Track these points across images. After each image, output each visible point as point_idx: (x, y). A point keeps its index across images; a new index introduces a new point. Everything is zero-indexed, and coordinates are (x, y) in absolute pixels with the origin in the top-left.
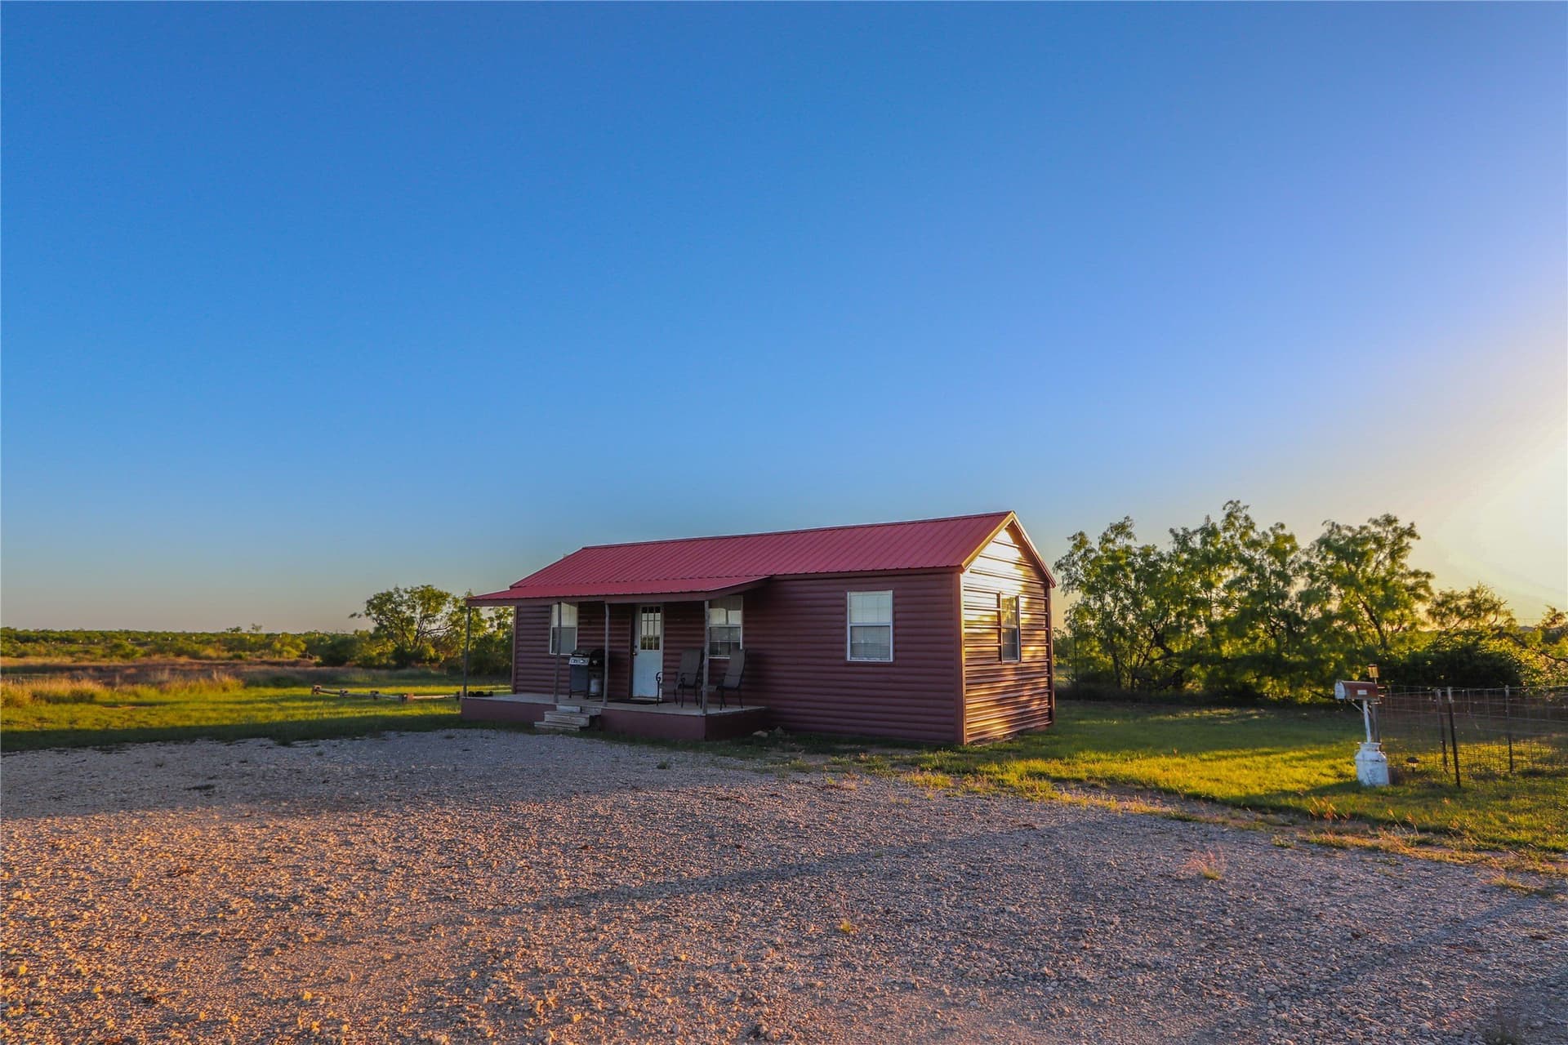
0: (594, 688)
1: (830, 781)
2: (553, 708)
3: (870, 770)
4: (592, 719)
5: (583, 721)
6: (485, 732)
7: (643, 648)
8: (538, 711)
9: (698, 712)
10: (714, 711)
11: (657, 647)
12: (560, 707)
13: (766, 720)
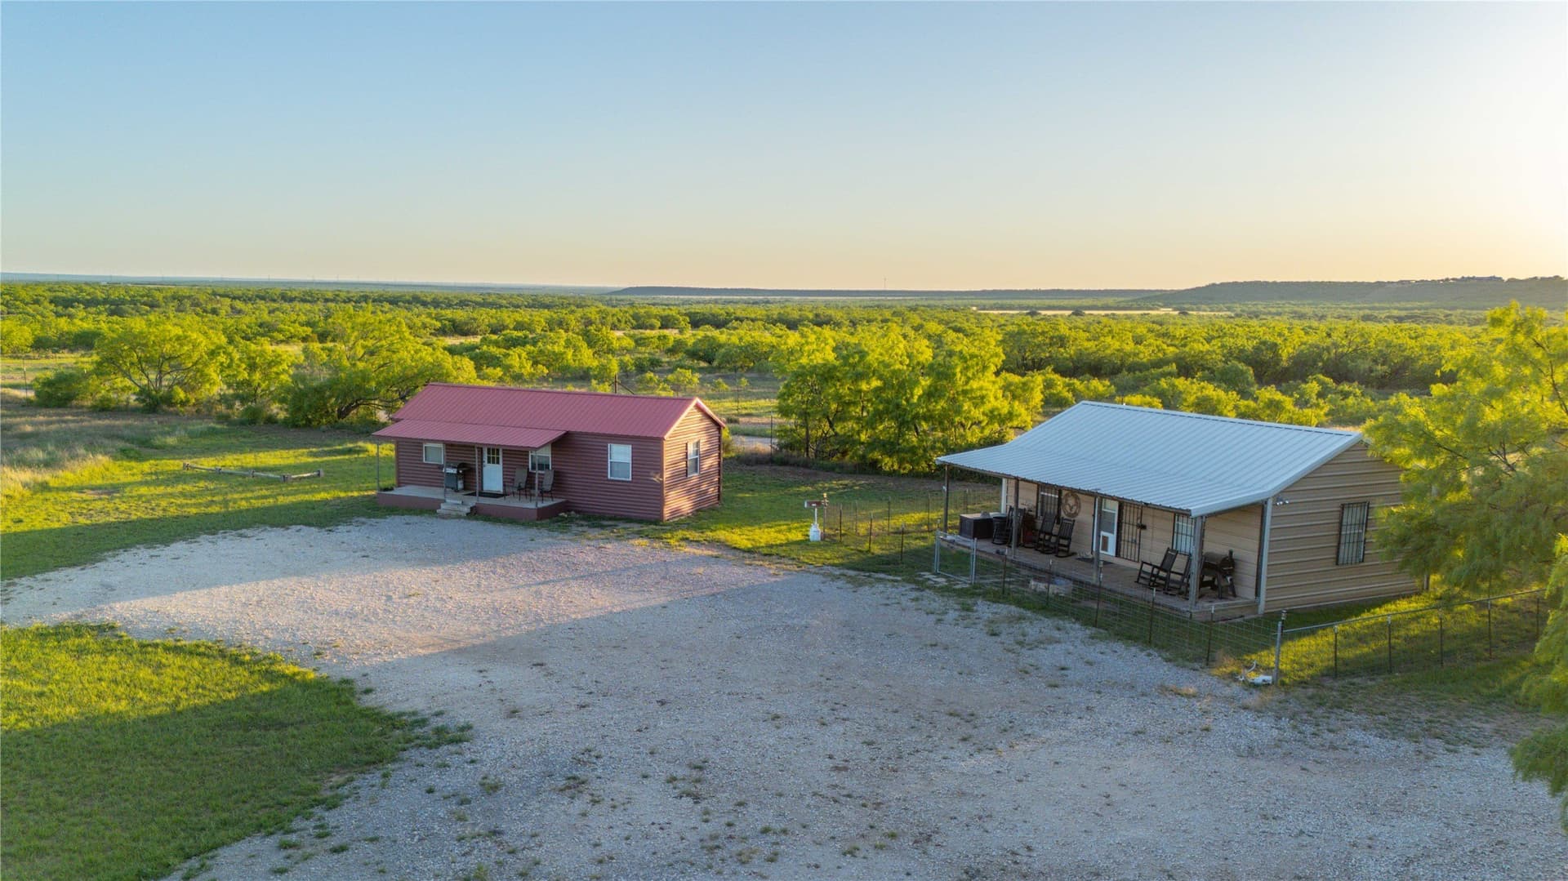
0: (460, 486)
1: (602, 545)
2: (444, 501)
3: (619, 538)
4: (472, 508)
5: (466, 510)
6: (407, 518)
7: (489, 462)
8: (438, 503)
9: (532, 506)
10: (540, 505)
11: (498, 463)
12: (448, 501)
13: (566, 507)
